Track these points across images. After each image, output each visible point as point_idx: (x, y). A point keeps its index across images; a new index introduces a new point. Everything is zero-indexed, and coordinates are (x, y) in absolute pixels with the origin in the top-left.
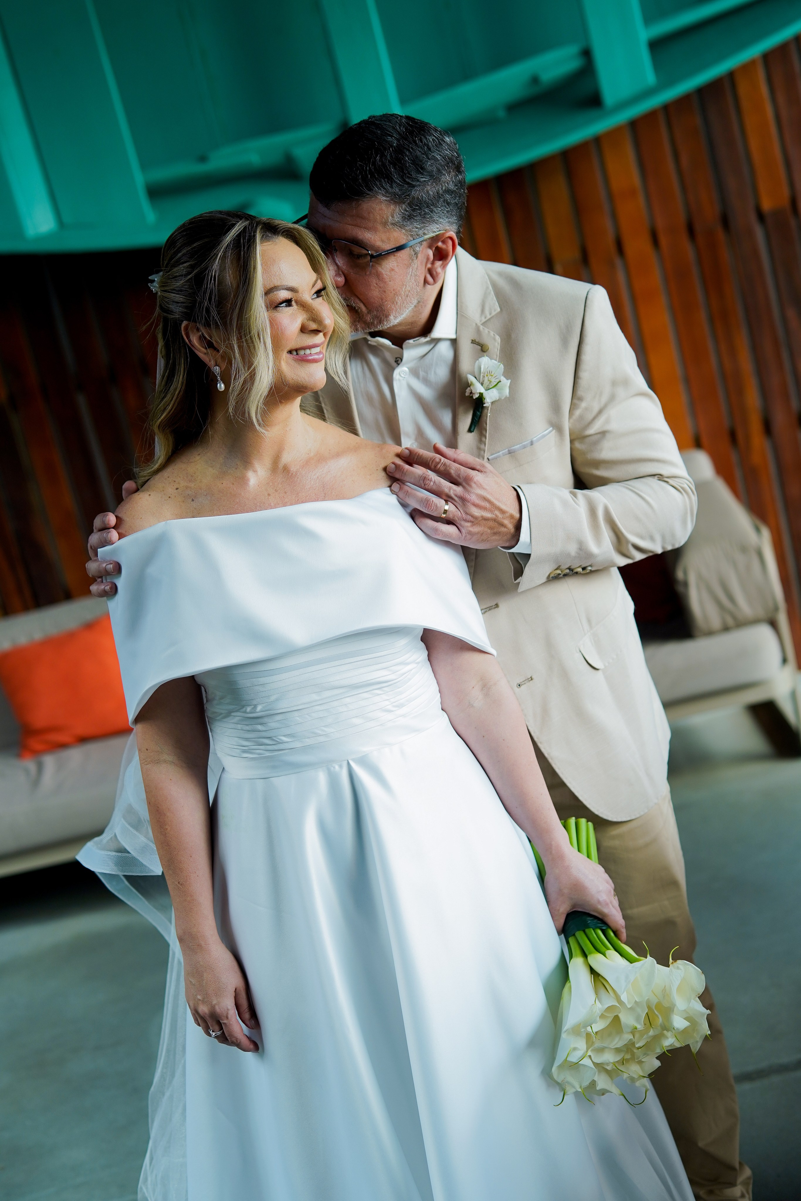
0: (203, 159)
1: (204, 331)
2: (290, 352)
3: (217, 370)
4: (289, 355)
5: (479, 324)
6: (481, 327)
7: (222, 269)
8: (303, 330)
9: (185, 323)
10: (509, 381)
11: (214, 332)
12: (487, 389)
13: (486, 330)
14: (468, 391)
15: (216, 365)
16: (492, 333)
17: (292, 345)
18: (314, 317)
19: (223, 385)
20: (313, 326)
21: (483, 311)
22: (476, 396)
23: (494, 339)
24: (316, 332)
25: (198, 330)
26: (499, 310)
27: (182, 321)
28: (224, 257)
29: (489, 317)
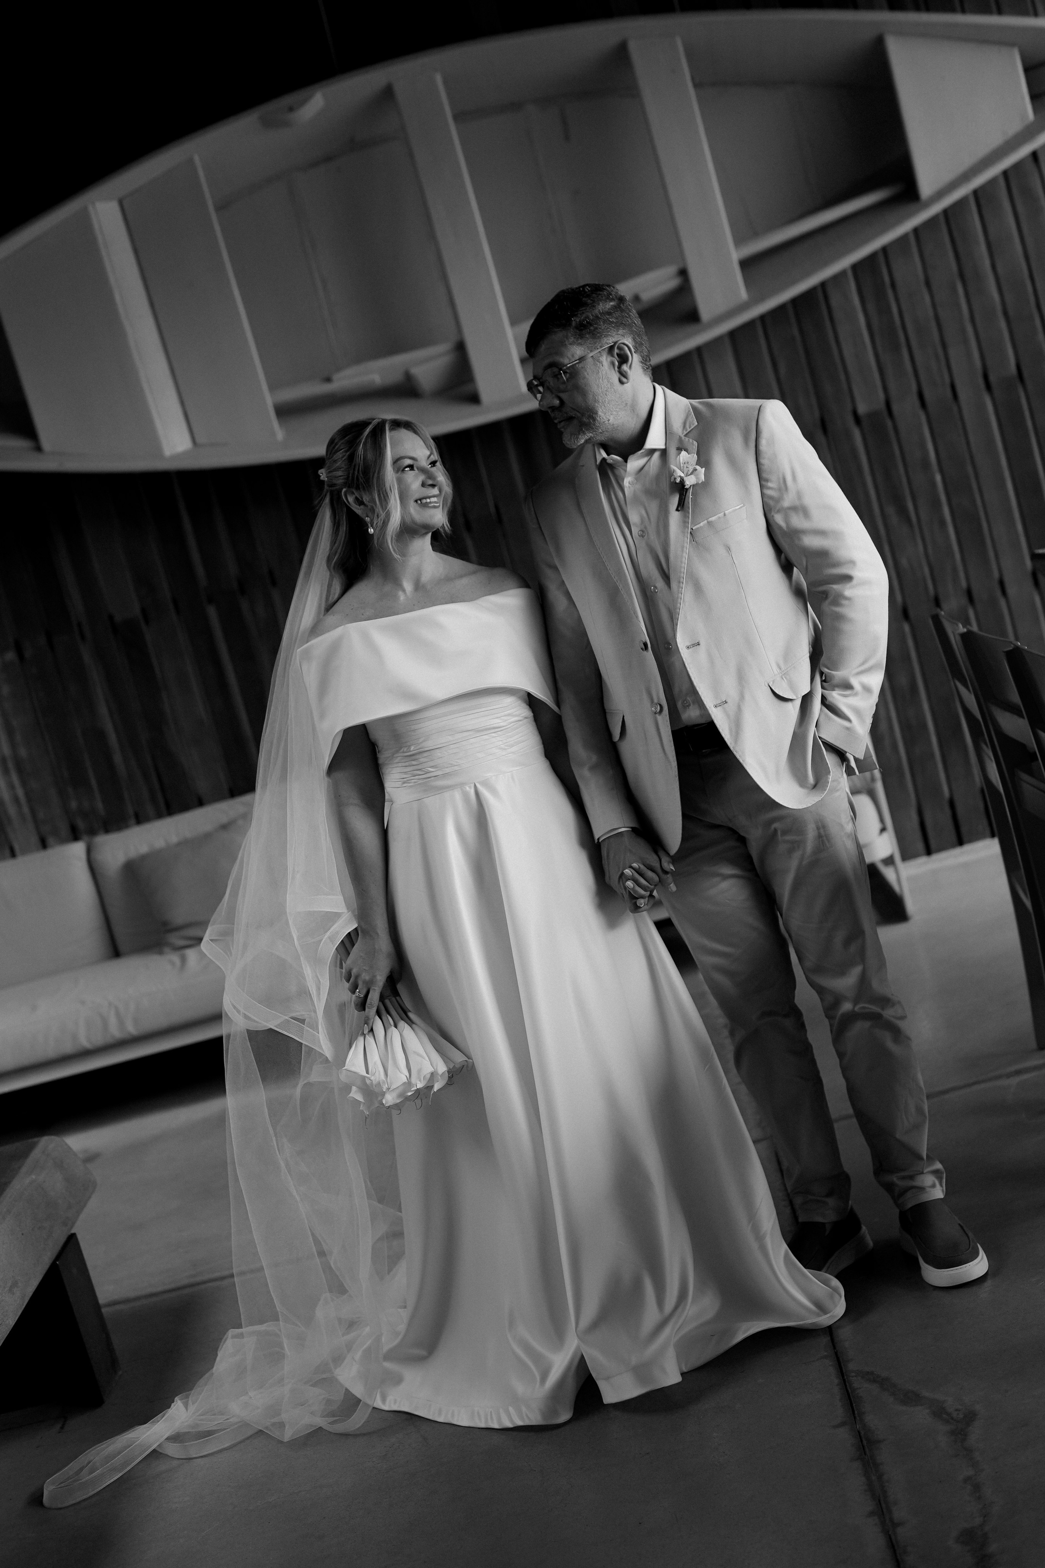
0: (328, 380)
1: (357, 494)
2: (416, 501)
3: (367, 519)
4: (415, 504)
5: (682, 436)
6: (683, 437)
7: (365, 450)
8: (423, 485)
9: (344, 490)
10: (704, 469)
11: (363, 493)
12: (687, 475)
13: (687, 439)
14: (673, 478)
15: (367, 516)
16: (691, 440)
17: (417, 496)
18: (430, 476)
19: (372, 530)
20: (430, 482)
21: (684, 427)
22: (678, 480)
23: (693, 444)
24: (433, 486)
25: (353, 493)
26: (696, 424)
27: (342, 489)
28: (365, 444)
29: (689, 430)
